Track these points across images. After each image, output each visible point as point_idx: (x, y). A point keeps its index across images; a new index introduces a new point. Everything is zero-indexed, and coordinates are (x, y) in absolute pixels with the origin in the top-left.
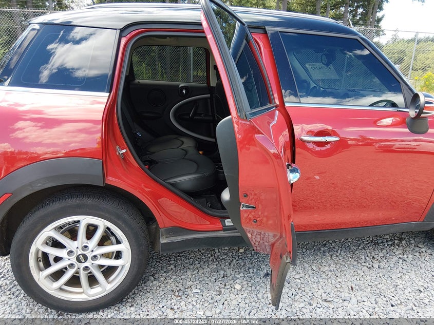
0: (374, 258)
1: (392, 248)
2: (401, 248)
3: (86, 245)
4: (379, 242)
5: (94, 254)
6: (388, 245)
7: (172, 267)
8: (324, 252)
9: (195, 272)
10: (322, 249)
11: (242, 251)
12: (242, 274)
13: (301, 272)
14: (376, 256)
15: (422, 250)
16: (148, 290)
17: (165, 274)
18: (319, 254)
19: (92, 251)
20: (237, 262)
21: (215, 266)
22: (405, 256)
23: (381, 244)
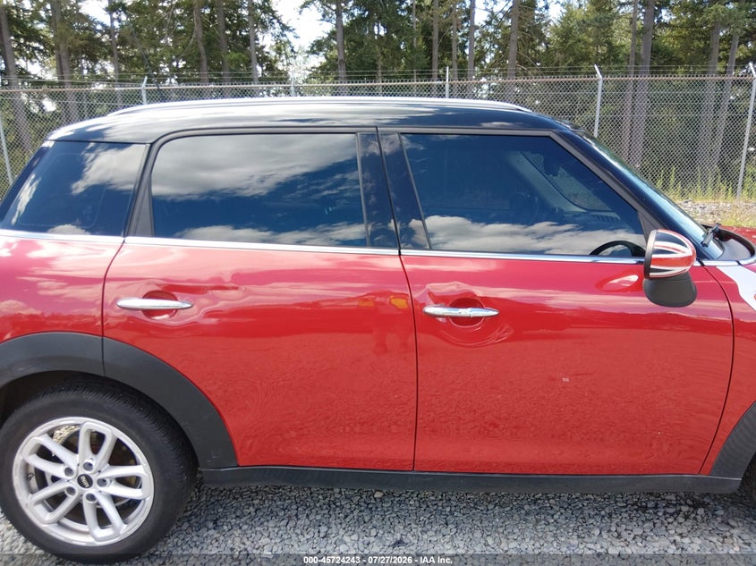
0: (619, 536)
1: (670, 520)
2: (689, 523)
3: (90, 461)
4: (649, 506)
5: (102, 476)
6: (665, 513)
7: (252, 509)
8: (527, 514)
9: (284, 522)
10: (527, 507)
11: (378, 495)
12: (355, 537)
13: (462, 546)
14: (624, 534)
15: (732, 531)
16: (198, 543)
17: (234, 520)
18: (516, 516)
19: (100, 472)
20: (360, 514)
21: (319, 517)
22: (686, 540)
23: (651, 511)
